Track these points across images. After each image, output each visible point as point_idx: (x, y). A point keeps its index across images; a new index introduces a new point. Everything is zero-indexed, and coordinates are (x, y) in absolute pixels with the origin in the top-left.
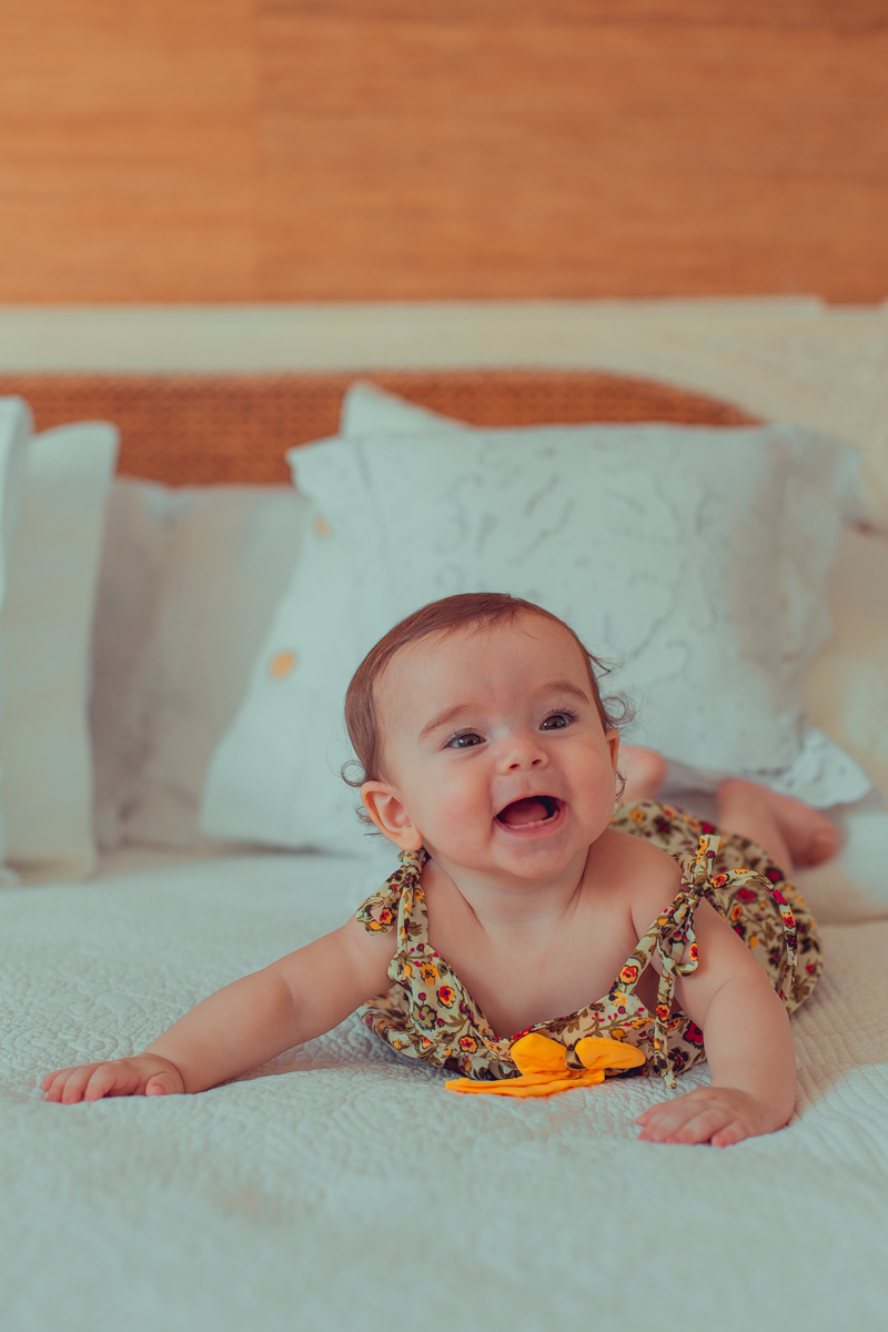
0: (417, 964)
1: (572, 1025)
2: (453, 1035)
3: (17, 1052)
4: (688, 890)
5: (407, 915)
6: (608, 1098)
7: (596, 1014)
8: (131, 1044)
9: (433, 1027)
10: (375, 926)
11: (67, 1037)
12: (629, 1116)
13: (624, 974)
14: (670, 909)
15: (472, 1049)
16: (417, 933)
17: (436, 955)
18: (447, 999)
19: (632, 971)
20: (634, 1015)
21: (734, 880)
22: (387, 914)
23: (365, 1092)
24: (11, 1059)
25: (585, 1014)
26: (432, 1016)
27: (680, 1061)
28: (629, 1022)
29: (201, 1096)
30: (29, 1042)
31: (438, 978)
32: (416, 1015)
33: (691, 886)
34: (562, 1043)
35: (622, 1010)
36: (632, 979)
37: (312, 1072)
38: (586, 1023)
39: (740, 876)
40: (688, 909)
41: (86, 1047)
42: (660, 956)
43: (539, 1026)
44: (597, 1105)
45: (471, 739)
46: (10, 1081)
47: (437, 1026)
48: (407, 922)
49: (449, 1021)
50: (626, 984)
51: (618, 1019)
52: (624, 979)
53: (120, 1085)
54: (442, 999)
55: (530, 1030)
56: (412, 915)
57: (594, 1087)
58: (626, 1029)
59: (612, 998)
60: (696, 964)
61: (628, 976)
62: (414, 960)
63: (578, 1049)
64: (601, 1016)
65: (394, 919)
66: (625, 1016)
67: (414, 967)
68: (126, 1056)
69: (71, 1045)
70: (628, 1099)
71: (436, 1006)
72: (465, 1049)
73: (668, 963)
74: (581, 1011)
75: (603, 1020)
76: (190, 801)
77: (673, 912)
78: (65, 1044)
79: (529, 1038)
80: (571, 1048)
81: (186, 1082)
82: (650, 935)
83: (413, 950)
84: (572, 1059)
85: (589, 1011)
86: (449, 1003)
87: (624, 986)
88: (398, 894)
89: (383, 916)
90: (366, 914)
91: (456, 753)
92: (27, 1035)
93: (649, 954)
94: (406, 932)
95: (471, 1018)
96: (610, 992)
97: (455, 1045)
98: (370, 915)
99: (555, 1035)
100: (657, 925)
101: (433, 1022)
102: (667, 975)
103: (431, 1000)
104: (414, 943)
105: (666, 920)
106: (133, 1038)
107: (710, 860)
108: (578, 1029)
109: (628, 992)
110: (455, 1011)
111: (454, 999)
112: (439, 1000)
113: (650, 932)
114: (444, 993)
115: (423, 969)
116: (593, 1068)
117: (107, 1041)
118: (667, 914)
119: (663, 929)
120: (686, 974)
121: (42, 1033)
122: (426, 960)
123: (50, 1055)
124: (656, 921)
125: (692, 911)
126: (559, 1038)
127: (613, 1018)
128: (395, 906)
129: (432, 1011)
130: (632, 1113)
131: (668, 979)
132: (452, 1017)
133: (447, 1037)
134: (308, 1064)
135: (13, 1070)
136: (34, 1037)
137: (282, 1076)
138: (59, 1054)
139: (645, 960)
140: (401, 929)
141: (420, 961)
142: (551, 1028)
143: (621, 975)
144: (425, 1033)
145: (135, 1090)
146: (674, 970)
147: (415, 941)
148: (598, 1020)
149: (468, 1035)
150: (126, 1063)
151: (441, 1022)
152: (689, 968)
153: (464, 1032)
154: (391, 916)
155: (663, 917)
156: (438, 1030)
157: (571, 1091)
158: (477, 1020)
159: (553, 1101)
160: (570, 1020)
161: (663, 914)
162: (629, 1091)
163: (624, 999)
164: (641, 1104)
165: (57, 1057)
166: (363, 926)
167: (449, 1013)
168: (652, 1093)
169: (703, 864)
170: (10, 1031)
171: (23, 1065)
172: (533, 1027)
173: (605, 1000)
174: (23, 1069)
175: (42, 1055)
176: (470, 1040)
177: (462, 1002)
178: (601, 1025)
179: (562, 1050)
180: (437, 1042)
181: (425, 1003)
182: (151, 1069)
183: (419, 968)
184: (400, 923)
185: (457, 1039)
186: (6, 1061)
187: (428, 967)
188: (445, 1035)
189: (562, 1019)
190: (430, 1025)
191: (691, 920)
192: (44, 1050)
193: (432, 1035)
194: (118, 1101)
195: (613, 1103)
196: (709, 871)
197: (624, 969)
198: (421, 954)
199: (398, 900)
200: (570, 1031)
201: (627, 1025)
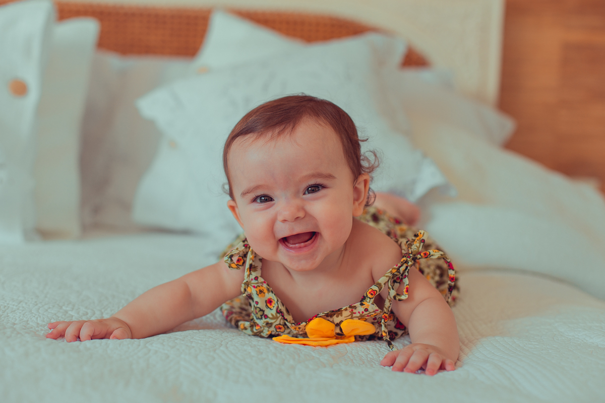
0: (254, 287)
1: (339, 314)
2: (271, 324)
3: (40, 315)
4: (409, 257)
5: (251, 262)
6: (358, 349)
7: (352, 310)
8: (102, 313)
9: (261, 319)
10: (233, 265)
11: (68, 309)
12: (371, 357)
13: (370, 293)
14: (399, 265)
15: (282, 330)
16: (255, 271)
17: (265, 282)
18: (271, 305)
19: (374, 293)
20: (373, 312)
21: (432, 255)
22: (241, 260)
23: (231, 341)
24: (37, 318)
25: (346, 310)
26: (261, 313)
27: (393, 336)
28: (369, 315)
29: (142, 340)
30: (47, 310)
31: (266, 293)
32: (254, 312)
33: (411, 255)
34: (333, 322)
35: (366, 310)
36: (373, 296)
37: (200, 331)
38: (346, 314)
39: (436, 254)
40: (407, 267)
41: (78, 313)
42: (389, 288)
43: (321, 314)
44: (353, 351)
45: (267, 199)
46: (37, 329)
47: (263, 318)
48: (251, 266)
49: (270, 316)
50: (370, 298)
51: (364, 314)
52: (369, 295)
53: (97, 333)
54: (268, 305)
55: (316, 316)
56: (253, 261)
57: (350, 344)
58: (367, 318)
59: (362, 304)
60: (407, 296)
61: (372, 294)
62: (253, 285)
63: (342, 325)
64: (354, 311)
65: (244, 263)
66: (368, 312)
67: (253, 288)
68: (99, 318)
69: (70, 313)
70: (369, 350)
71: (264, 308)
72: (278, 330)
73: (393, 293)
74: (344, 308)
75: (355, 313)
76: (126, 206)
77: (400, 267)
78: (66, 312)
79: (316, 320)
80: (338, 325)
81: (133, 334)
82: (387, 276)
83: (252, 279)
84: (338, 331)
85: (348, 309)
86: (271, 307)
87: (369, 299)
88: (248, 250)
89: (238, 261)
90: (229, 259)
91: (258, 205)
92: (46, 307)
93: (383, 286)
94: (250, 271)
95: (283, 316)
96: (361, 301)
97: (273, 329)
98: (232, 260)
99: (329, 318)
100: (391, 272)
101: (261, 316)
102: (389, 299)
103: (262, 305)
104: (253, 277)
105: (396, 270)
106: (103, 310)
107: (422, 244)
108: (342, 316)
109: (371, 302)
110: (274, 312)
111: (274, 305)
112: (267, 305)
113: (387, 275)
114: (270, 301)
115: (258, 289)
116: (349, 335)
117: (89, 311)
118: (397, 267)
119: (393, 274)
120: (400, 300)
121: (54, 306)
122: (260, 285)
123: (59, 317)
124: (391, 270)
125: (409, 268)
126: (331, 320)
127: (361, 313)
128: (245, 255)
129: (261, 310)
130: (372, 356)
131: (390, 301)
132: (272, 315)
133: (269, 325)
134: (197, 327)
135: (38, 324)
136: (50, 308)
137: (184, 332)
138: (63, 317)
139: (381, 288)
140: (247, 269)
141: (256, 285)
142: (327, 315)
143: (368, 293)
144: (258, 321)
145: (105, 336)
146: (395, 297)
147: (254, 275)
148: (352, 313)
149: (280, 324)
150: (101, 322)
151: (266, 317)
152: (403, 297)
153: (278, 322)
154: (242, 261)
155: (395, 269)
156: (264, 320)
157: (338, 345)
158: (286, 316)
159: (330, 349)
160: (338, 312)
161: (395, 267)
162: (368, 346)
163: (368, 306)
164: (376, 352)
165: (62, 318)
166: (227, 265)
167: (271, 312)
168: (381, 347)
169: (418, 245)
170: (37, 305)
171: (44, 322)
172: (318, 315)
173: (358, 304)
174: (44, 323)
175: (54, 317)
176: (281, 326)
177: (278, 307)
178: (354, 315)
179: (333, 326)
180: (264, 327)
181: (258, 306)
182: (114, 325)
183: (255, 289)
184: (247, 266)
185: (274, 325)
186: (34, 319)
187: (261, 288)
188: (267, 323)
189: (333, 311)
190: (260, 317)
191: (408, 272)
192: (55, 314)
193: (261, 322)
194: (97, 342)
195: (361, 351)
196: (420, 249)
197: (370, 290)
198: (256, 282)
199: (247, 253)
200: (337, 317)
201: (368, 316)
